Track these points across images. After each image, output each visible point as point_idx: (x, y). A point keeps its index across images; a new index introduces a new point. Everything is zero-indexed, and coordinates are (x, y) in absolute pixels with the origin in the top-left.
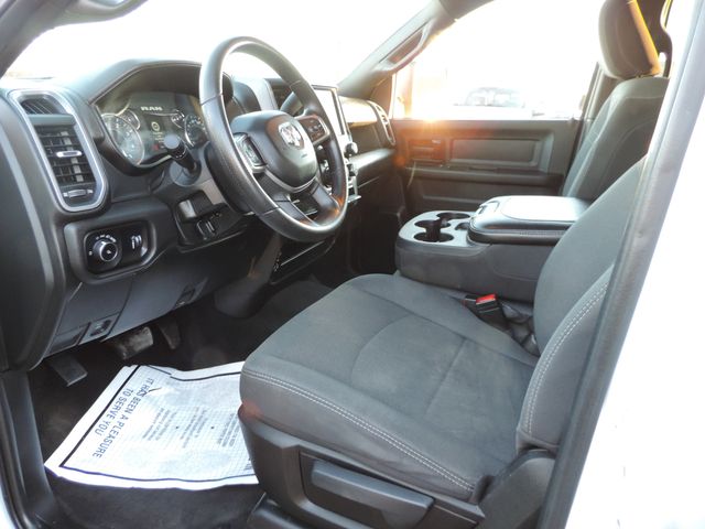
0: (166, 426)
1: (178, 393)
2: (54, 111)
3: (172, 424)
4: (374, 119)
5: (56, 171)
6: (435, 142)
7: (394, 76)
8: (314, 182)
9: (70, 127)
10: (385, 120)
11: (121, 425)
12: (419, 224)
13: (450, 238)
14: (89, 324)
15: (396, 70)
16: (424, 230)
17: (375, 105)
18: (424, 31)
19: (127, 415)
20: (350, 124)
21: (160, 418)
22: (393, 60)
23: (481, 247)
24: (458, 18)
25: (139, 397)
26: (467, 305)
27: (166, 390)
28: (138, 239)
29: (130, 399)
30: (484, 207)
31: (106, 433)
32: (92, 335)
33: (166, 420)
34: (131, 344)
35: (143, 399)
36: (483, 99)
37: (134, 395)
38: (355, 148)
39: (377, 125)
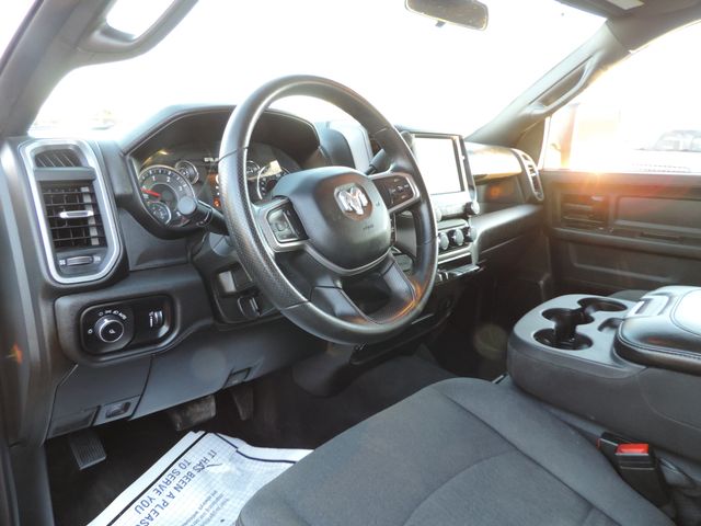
0: (212, 515)
1: (238, 473)
2: (78, 163)
3: (219, 514)
4: (518, 170)
5: (54, 234)
6: (595, 198)
7: (547, 119)
8: (387, 258)
9: (90, 182)
10: (532, 171)
11: (165, 504)
12: (548, 314)
13: (588, 342)
14: (99, 408)
15: (550, 113)
16: (552, 325)
17: (520, 153)
18: (587, 67)
19: (175, 493)
20: (477, 177)
21: (209, 503)
22: (545, 101)
23: (630, 369)
24: (633, 49)
25: (194, 472)
26: (603, 450)
27: (226, 467)
28: (158, 315)
29: (184, 473)
30: (647, 301)
31: (147, 511)
32: (108, 417)
33: (215, 507)
34: (188, 414)
35: (198, 475)
36: (677, 143)
37: (190, 469)
38: (476, 207)
39: (521, 177)
